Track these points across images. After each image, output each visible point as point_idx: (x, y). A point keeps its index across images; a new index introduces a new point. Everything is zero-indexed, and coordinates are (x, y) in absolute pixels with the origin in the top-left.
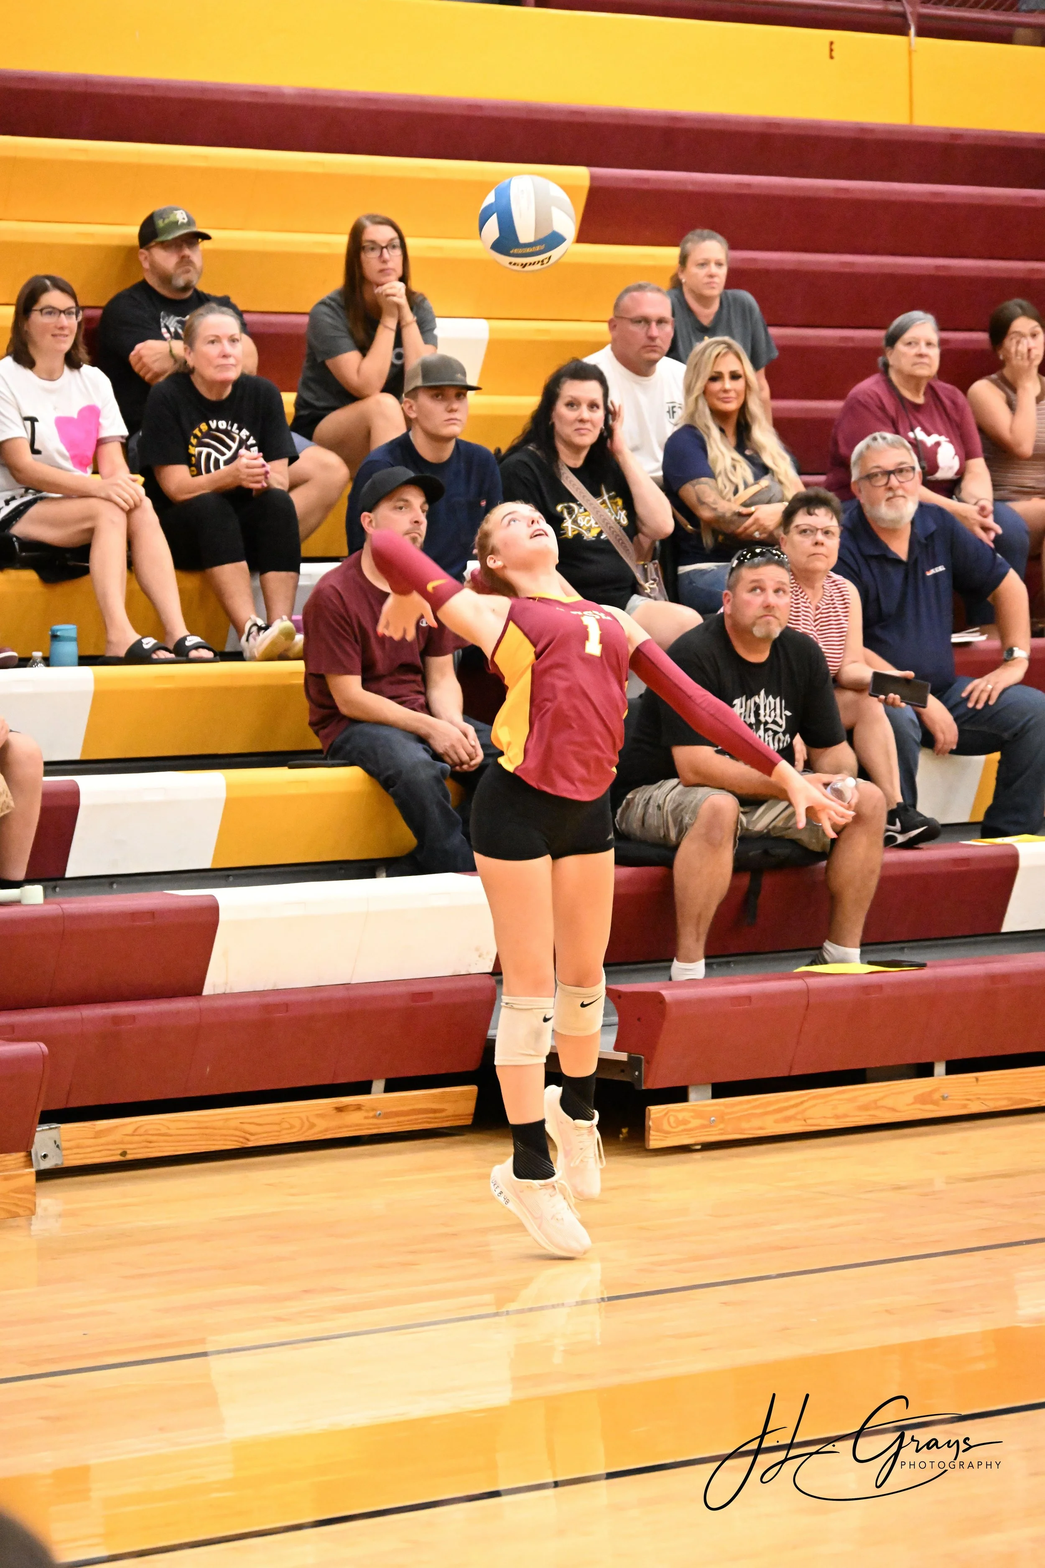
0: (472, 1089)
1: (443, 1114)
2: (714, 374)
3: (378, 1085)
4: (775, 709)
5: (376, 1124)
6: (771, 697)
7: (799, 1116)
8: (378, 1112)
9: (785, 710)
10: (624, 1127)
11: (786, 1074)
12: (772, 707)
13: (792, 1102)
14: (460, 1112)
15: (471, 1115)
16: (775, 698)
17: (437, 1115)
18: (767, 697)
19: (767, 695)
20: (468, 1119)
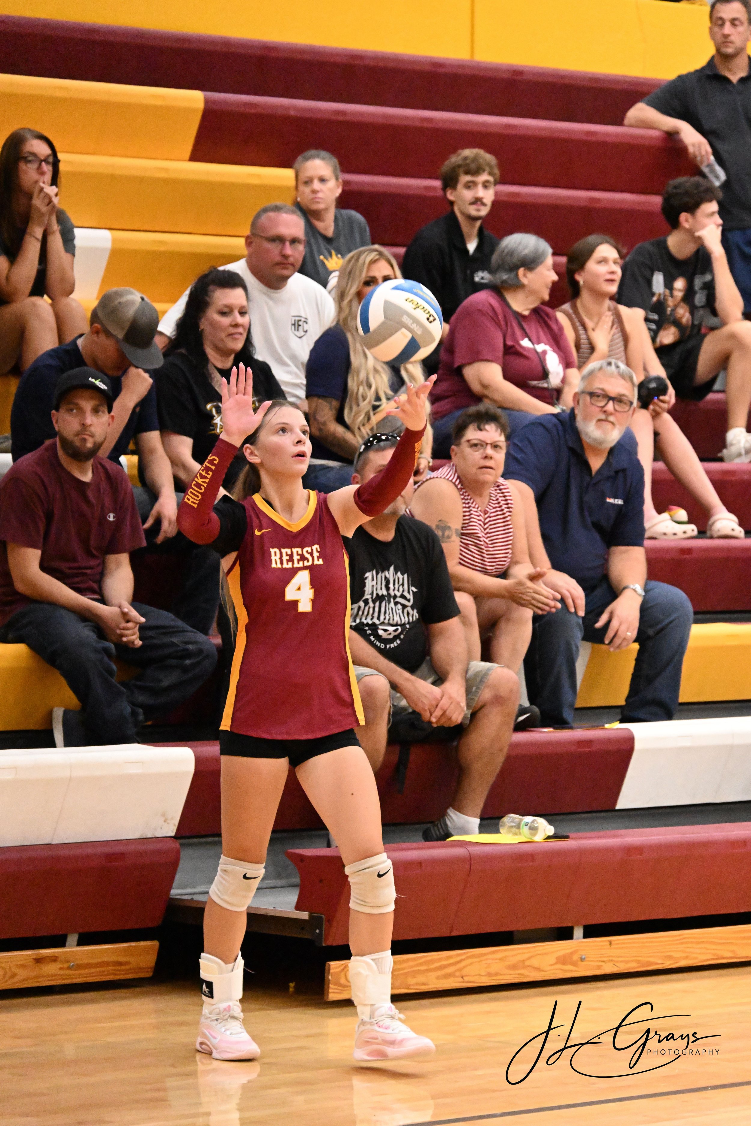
0: (153, 945)
1: (127, 967)
2: (368, 279)
3: (72, 939)
4: (403, 584)
5: (69, 975)
6: (399, 574)
7: (458, 974)
8: (72, 964)
9: (412, 586)
10: (292, 982)
11: (448, 935)
12: (401, 582)
13: (451, 961)
14: (142, 965)
15: (151, 968)
16: (403, 574)
17: (123, 967)
18: (396, 573)
19: (396, 572)
20: (148, 972)
